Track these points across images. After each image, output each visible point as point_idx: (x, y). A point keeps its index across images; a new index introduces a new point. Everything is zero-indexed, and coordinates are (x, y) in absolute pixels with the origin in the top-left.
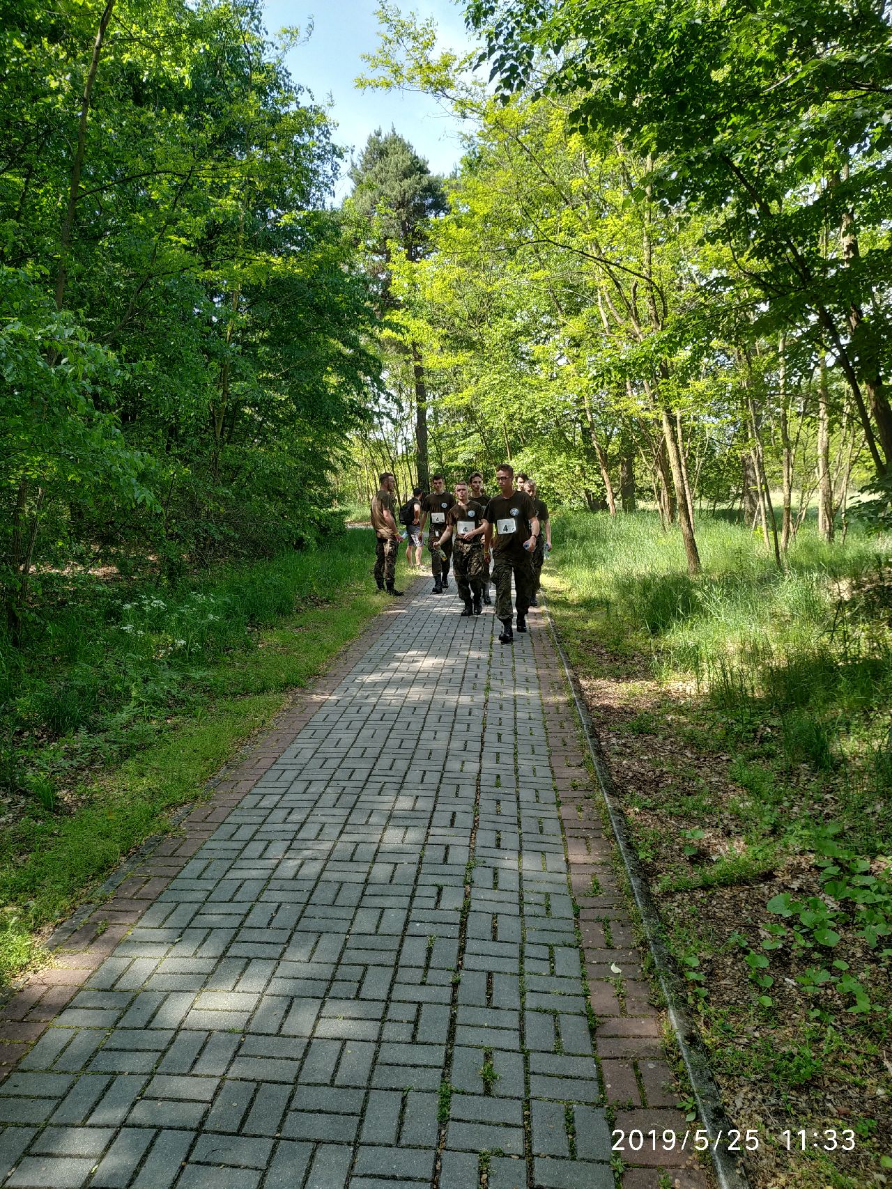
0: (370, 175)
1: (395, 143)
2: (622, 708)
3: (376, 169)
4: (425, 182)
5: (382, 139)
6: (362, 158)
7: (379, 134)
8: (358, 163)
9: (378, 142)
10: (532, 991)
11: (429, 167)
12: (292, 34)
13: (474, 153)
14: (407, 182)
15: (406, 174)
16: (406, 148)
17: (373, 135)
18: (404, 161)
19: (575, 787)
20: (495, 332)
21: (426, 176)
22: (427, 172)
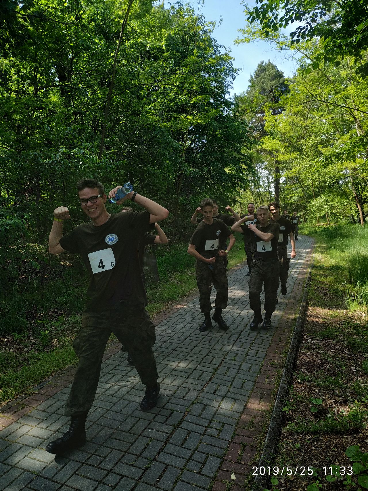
0: (258, 80)
1: (269, 66)
2: (323, 324)
3: (261, 77)
4: (281, 81)
5: (264, 64)
6: (255, 74)
7: (262, 63)
8: (254, 76)
9: (262, 66)
10: (182, 481)
11: (284, 75)
12: (213, 24)
13: (302, 66)
14: (273, 82)
15: (274, 78)
16: (274, 67)
17: (260, 63)
18: (273, 73)
19: (272, 365)
20: (309, 143)
21: (282, 79)
22: (283, 76)
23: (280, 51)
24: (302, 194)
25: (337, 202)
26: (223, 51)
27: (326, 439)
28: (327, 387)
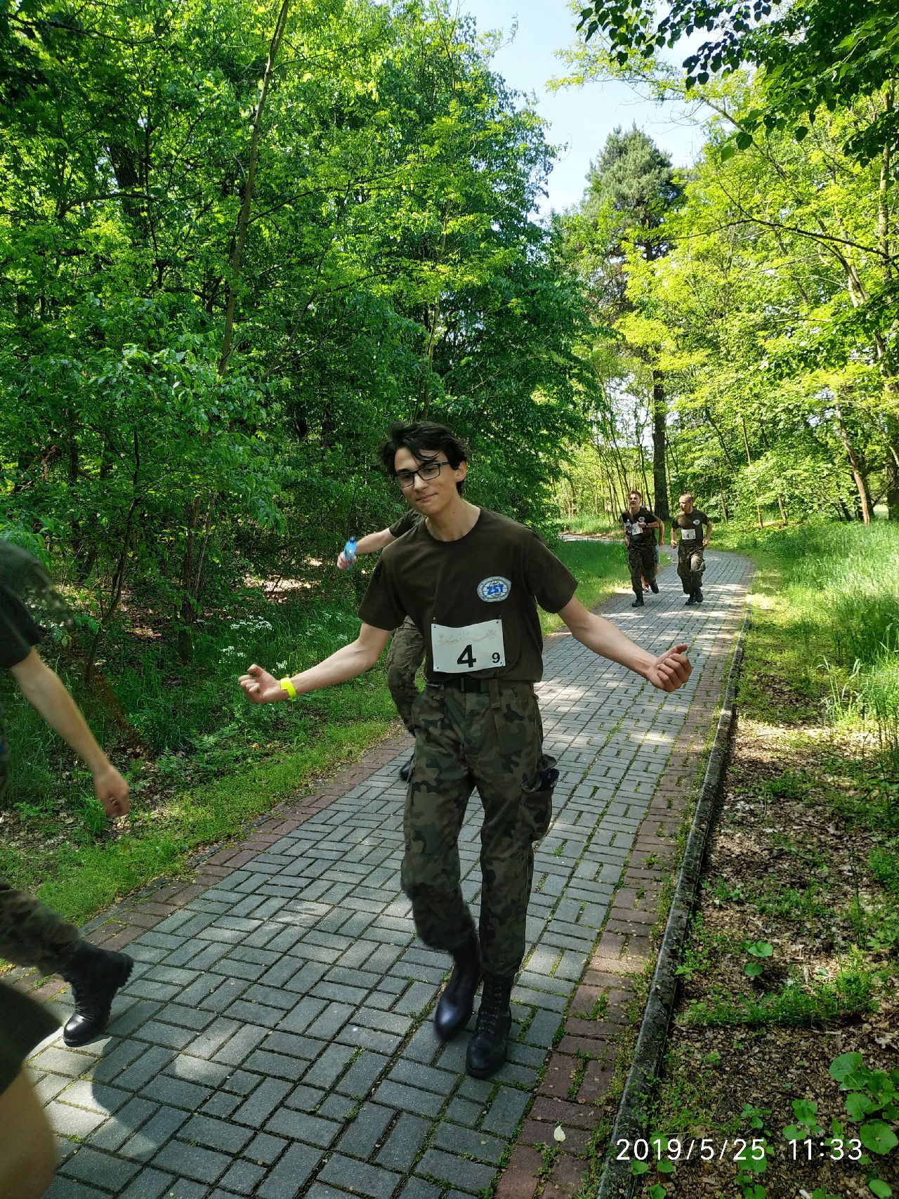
0: (608, 174)
1: (635, 138)
2: (774, 763)
3: (615, 167)
4: (665, 176)
5: (621, 136)
6: (600, 159)
7: (618, 132)
8: (597, 164)
9: (617, 140)
10: (436, 1148)
11: (672, 160)
12: (495, 37)
13: (715, 138)
14: (645, 178)
15: (646, 169)
16: (646, 142)
17: (613, 133)
18: (643, 157)
19: (650, 865)
20: (733, 326)
21: (666, 170)
22: (668, 165)
23: (660, 102)
24: (719, 452)
25: (806, 471)
26: (519, 104)
27: (783, 1038)
28: (784, 916)
